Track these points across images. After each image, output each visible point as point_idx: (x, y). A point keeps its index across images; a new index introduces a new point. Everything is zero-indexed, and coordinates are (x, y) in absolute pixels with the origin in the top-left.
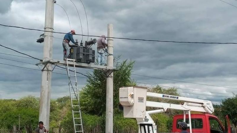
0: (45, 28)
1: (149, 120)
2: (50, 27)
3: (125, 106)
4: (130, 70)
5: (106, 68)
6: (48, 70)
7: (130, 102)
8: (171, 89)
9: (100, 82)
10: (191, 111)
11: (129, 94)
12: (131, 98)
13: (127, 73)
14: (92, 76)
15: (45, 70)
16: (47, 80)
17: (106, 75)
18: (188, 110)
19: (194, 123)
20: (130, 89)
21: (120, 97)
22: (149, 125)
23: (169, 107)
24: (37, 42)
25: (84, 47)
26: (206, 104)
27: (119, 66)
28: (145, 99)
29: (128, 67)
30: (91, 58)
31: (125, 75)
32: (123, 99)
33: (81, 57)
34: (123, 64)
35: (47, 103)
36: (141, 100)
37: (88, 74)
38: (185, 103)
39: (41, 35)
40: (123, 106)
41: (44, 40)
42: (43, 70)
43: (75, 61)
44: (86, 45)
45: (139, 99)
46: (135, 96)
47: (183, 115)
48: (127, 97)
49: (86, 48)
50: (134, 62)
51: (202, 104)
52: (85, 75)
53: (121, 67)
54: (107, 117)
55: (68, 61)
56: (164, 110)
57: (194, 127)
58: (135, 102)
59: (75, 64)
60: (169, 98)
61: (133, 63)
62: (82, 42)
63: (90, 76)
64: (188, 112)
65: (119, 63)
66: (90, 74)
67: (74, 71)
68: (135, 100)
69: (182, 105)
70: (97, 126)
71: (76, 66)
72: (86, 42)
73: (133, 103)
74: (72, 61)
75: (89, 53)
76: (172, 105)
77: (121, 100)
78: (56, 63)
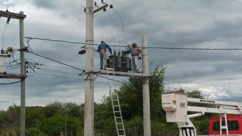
0: (86, 41)
1: (189, 124)
2: (91, 40)
3: (167, 111)
4: (162, 76)
5: (142, 75)
6: (91, 80)
7: (173, 107)
8: (194, 91)
9: (135, 88)
10: (227, 114)
11: (172, 101)
12: (173, 104)
13: (160, 79)
14: (127, 82)
15: (88, 80)
16: (91, 89)
17: (142, 81)
18: (224, 113)
19: (230, 125)
20: (172, 95)
21: (162, 103)
22: (191, 128)
23: (207, 111)
24: (79, 53)
25: (122, 57)
26: (240, 107)
27: (152, 72)
28: (186, 104)
29: (161, 73)
30: (128, 67)
31: (158, 81)
32: (165, 105)
33: (120, 66)
34: (156, 71)
35: (91, 110)
36: (182, 105)
37: (123, 81)
38: (221, 106)
39: (82, 47)
40: (165, 111)
41: (86, 52)
42: (86, 80)
43: (114, 70)
44: (123, 55)
45: (180, 105)
46: (177, 102)
47: (220, 118)
48: (170, 103)
49: (123, 57)
50: (166, 68)
51: (237, 107)
52: (121, 83)
53: (155, 74)
54: (144, 122)
55: (108, 70)
56: (202, 114)
57: (231, 129)
58: (177, 107)
59: (114, 72)
60: (206, 102)
61: (164, 69)
62: (119, 52)
63: (126, 83)
64: (224, 115)
65: (152, 69)
66: (125, 81)
67: (113, 79)
68: (177, 105)
69: (218, 108)
70: (135, 131)
71: (116, 75)
72: (123, 52)
73: (176, 108)
74: (112, 70)
75: (126, 62)
76: (209, 108)
77: (163, 106)
78: (97, 72)
